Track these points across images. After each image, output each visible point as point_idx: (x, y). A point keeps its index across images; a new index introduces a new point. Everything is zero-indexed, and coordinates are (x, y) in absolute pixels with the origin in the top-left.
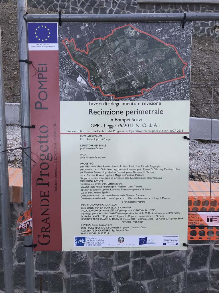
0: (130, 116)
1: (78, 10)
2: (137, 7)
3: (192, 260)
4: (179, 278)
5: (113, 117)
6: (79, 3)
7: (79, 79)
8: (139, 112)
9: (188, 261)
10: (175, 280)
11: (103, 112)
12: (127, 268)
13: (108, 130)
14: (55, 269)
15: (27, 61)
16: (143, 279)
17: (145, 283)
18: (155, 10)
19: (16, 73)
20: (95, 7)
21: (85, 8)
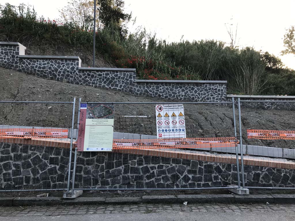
0: (101, 122)
1: (102, 85)
2: (136, 84)
3: (124, 171)
4: (120, 177)
5: (97, 122)
6: (103, 82)
7: (91, 114)
8: (103, 121)
9: (123, 171)
10: (119, 178)
11: (95, 121)
12: (103, 174)
13: (96, 125)
14: (80, 173)
15: (80, 111)
16: (108, 178)
17: (109, 180)
18: (145, 85)
19: (66, 117)
20: (112, 83)
21: (106, 84)
